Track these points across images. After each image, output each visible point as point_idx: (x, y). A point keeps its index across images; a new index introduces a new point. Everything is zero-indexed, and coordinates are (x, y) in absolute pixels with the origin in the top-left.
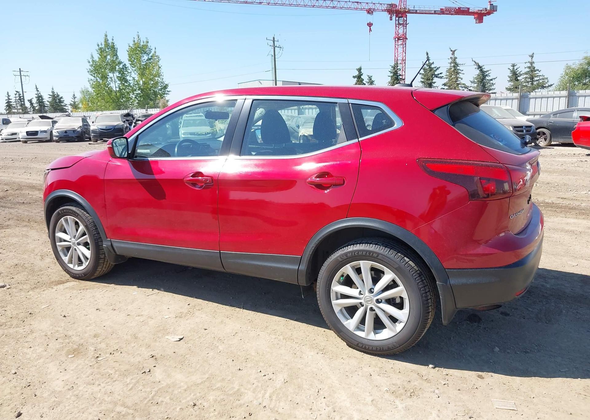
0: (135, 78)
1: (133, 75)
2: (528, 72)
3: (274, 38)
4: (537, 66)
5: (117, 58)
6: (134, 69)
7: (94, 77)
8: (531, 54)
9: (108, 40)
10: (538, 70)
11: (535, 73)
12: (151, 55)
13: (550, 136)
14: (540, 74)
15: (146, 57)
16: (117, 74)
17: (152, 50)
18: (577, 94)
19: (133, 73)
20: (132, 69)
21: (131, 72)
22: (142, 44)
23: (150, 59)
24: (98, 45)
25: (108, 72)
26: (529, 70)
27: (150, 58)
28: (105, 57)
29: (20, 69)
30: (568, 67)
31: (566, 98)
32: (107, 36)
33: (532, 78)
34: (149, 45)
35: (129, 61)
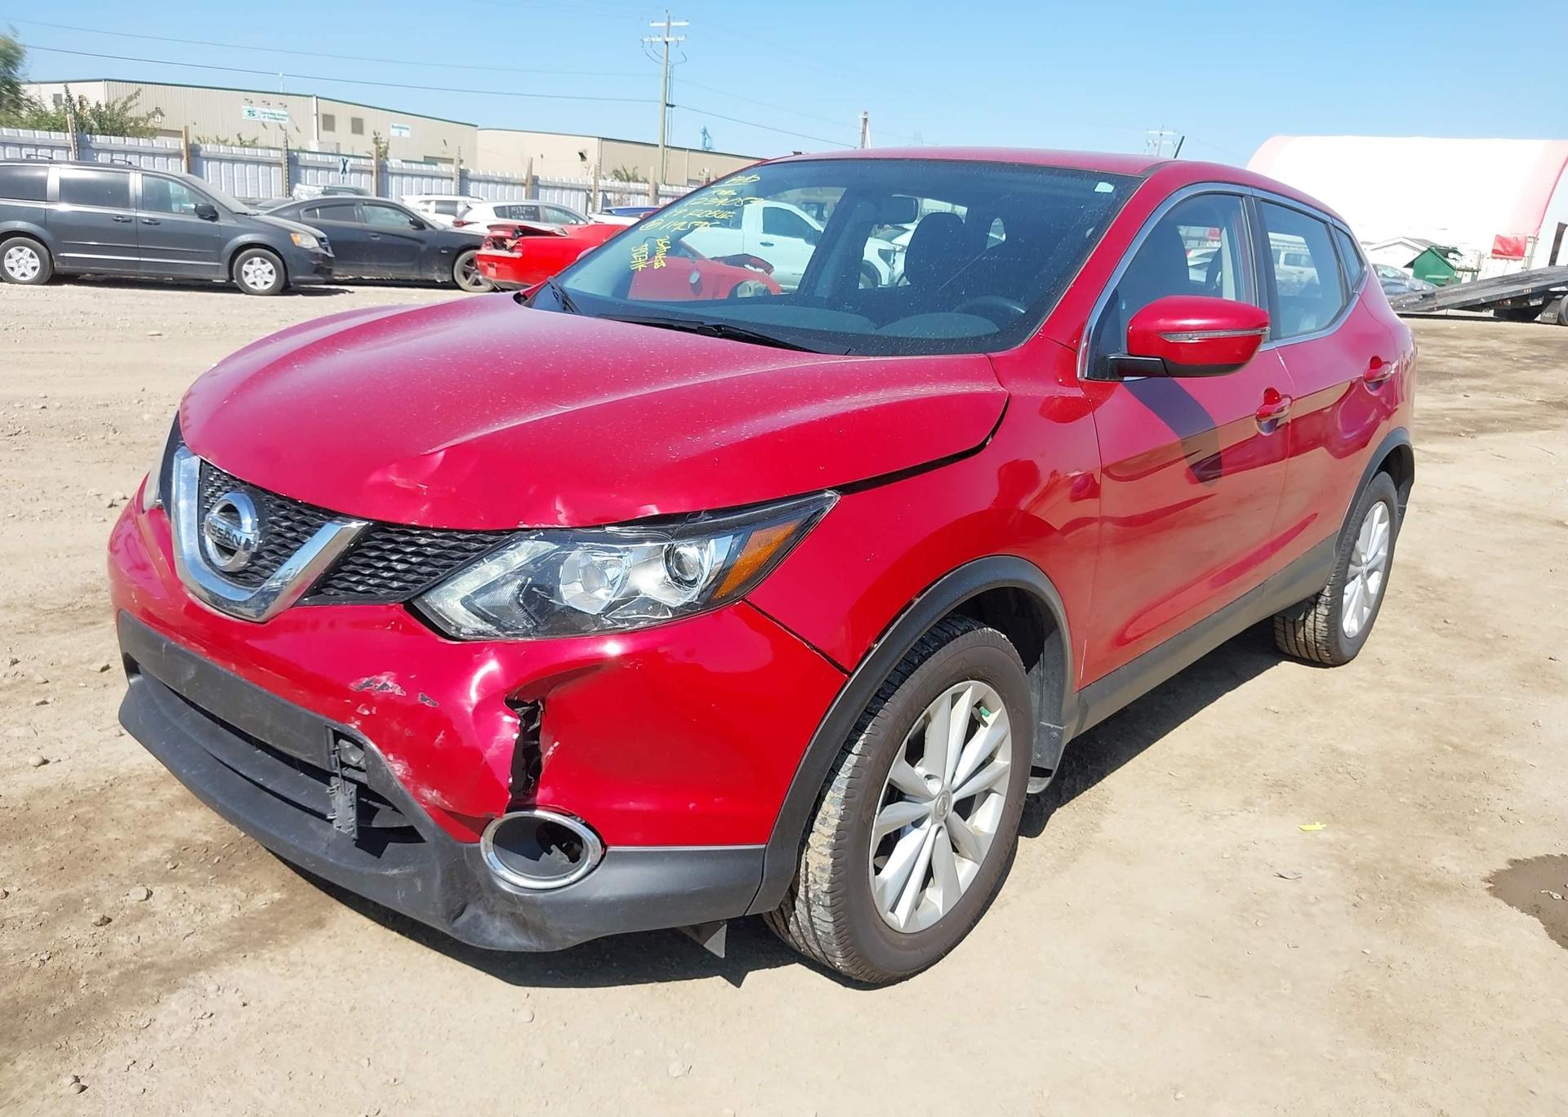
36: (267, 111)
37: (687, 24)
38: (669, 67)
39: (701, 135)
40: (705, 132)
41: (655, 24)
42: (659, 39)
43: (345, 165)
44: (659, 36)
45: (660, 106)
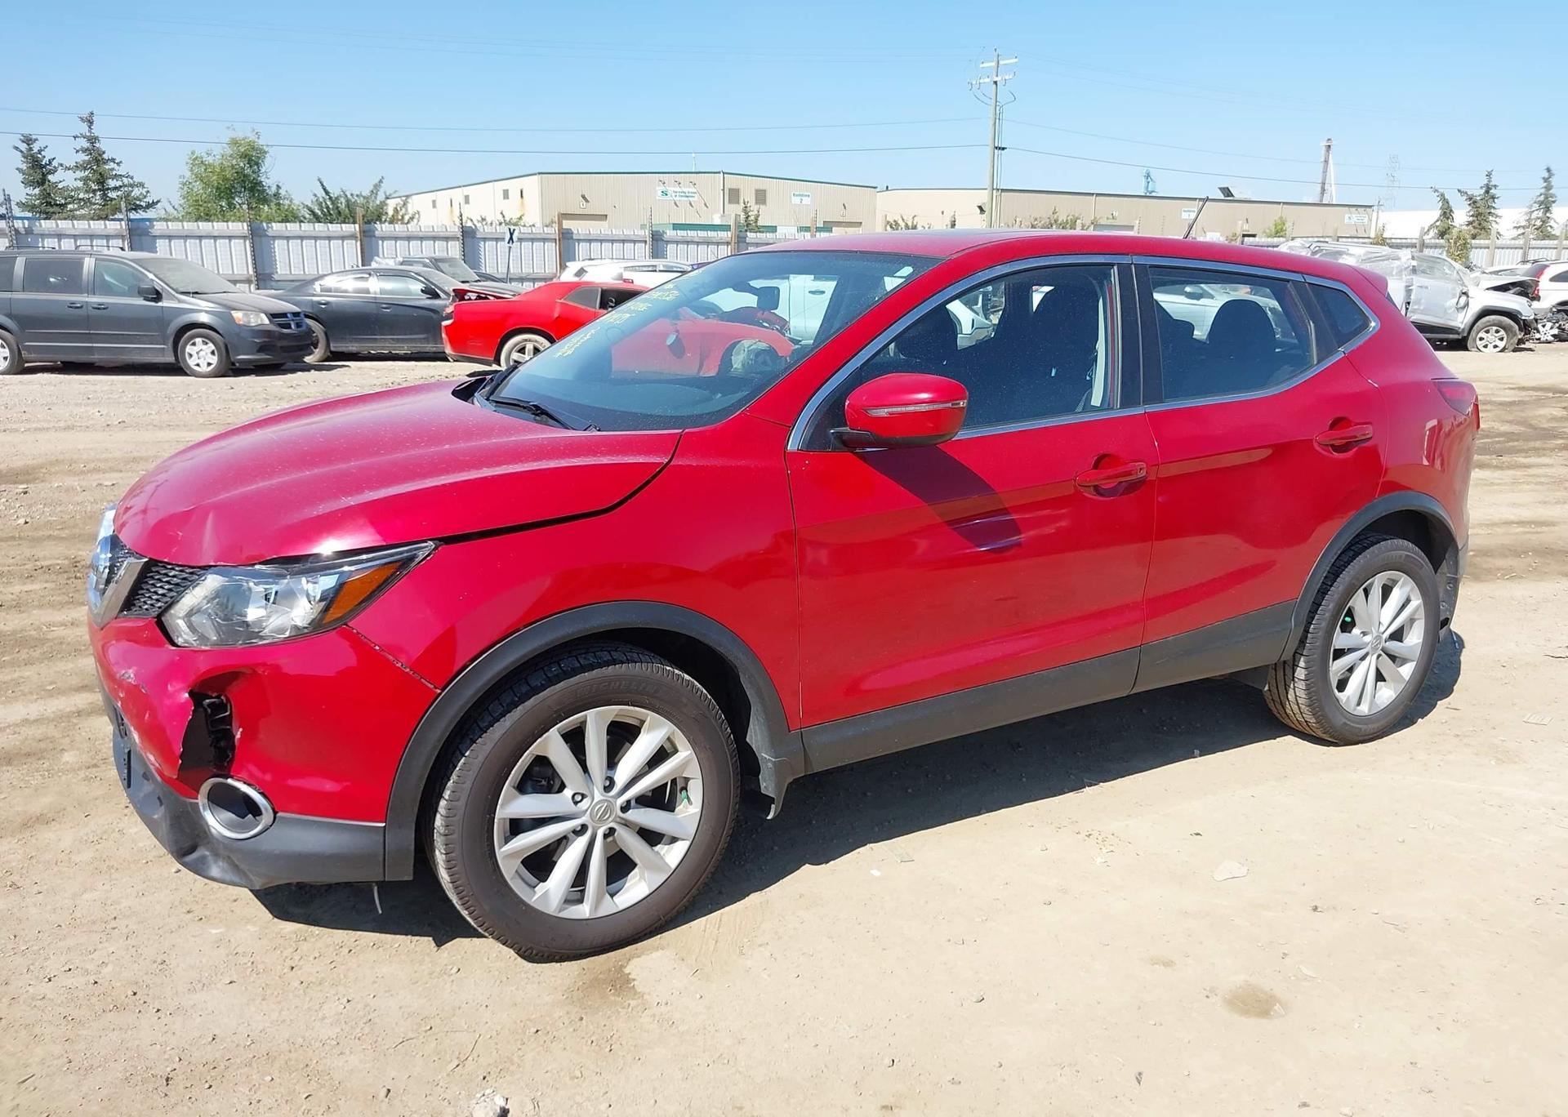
2: (89, 162)
4: (108, 148)
8: (85, 115)
10: (113, 160)
11: (107, 167)
13: (324, 337)
14: (120, 171)
18: (270, 233)
26: (87, 158)
30: (196, 162)
31: (245, 242)
33: (101, 181)
36: (678, 189)
37: (1016, 60)
38: (998, 108)
39: (1144, 180)
40: (1148, 176)
41: (985, 65)
42: (987, 80)
43: (511, 234)
44: (988, 77)
45: (989, 149)
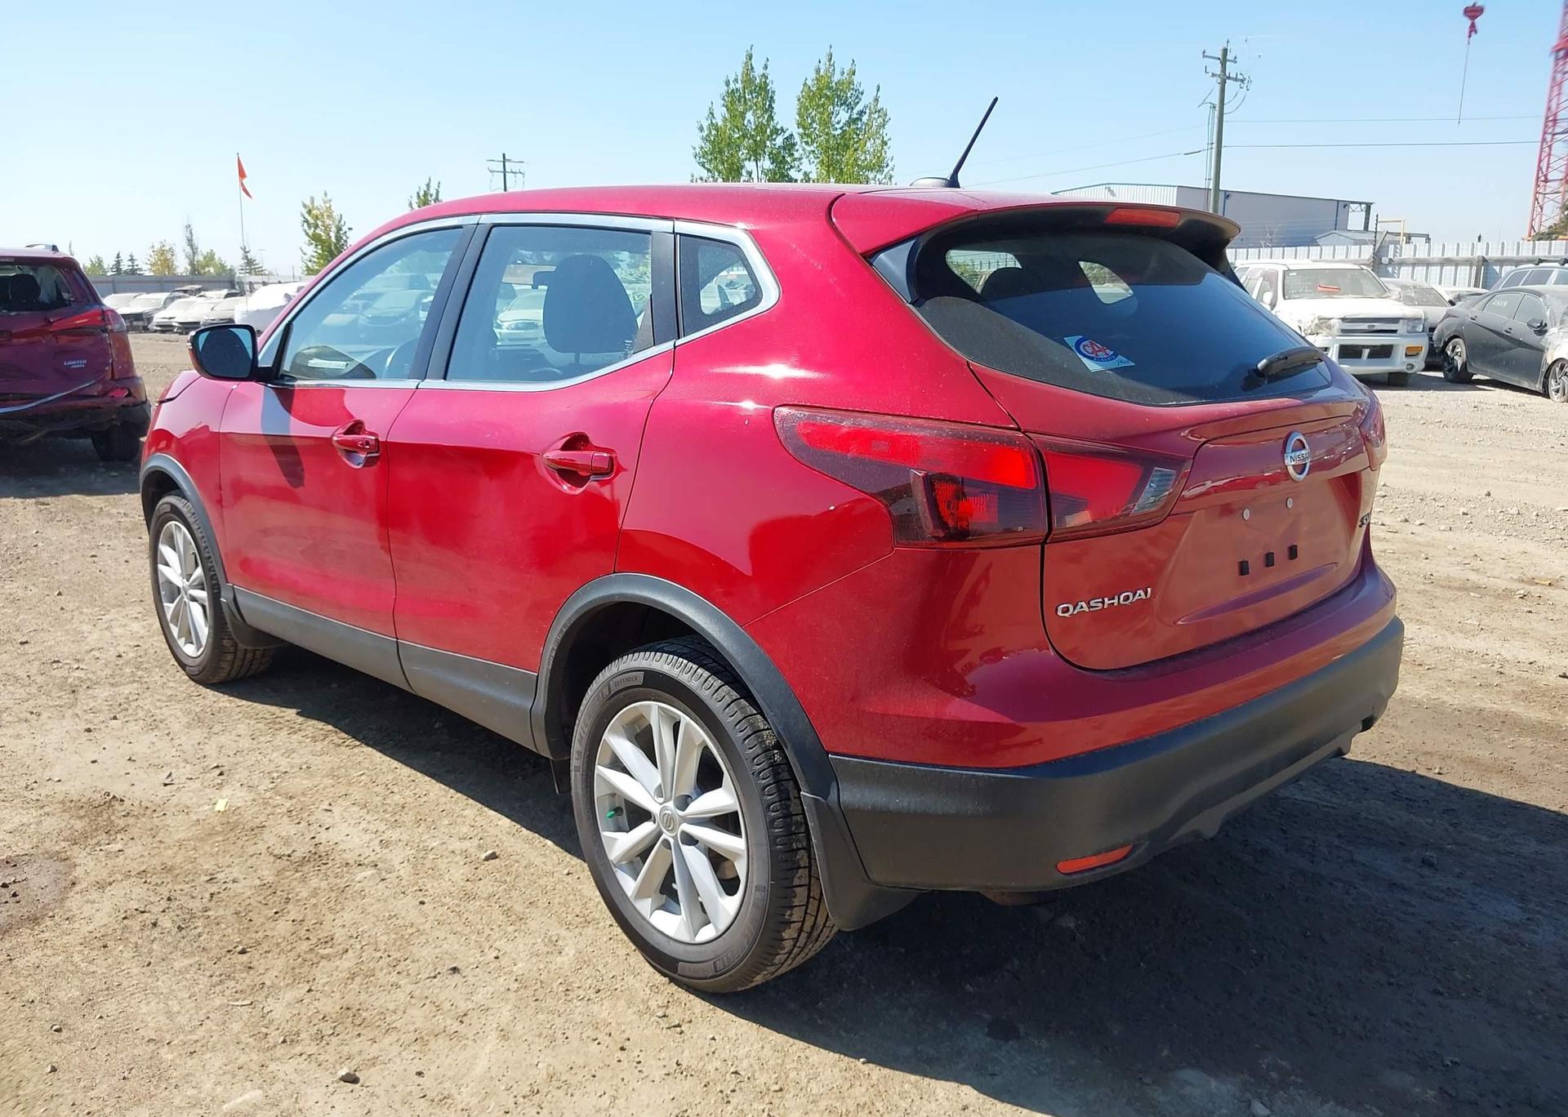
0: (810, 176)
1: (806, 166)
3: (1225, 51)
5: (771, 118)
6: (808, 148)
7: (708, 170)
9: (752, 68)
12: (859, 107)
15: (843, 116)
16: (766, 164)
17: (862, 93)
19: (805, 161)
20: (804, 150)
21: (800, 159)
22: (837, 77)
23: (855, 121)
24: (728, 84)
25: (743, 157)
27: (855, 116)
28: (743, 115)
29: (504, 155)
32: (751, 59)
34: (856, 79)
35: (799, 125)
